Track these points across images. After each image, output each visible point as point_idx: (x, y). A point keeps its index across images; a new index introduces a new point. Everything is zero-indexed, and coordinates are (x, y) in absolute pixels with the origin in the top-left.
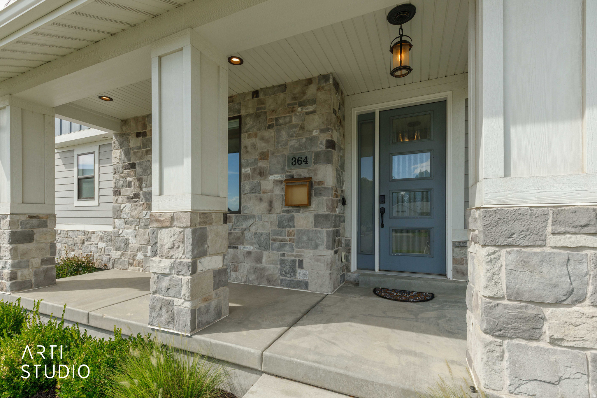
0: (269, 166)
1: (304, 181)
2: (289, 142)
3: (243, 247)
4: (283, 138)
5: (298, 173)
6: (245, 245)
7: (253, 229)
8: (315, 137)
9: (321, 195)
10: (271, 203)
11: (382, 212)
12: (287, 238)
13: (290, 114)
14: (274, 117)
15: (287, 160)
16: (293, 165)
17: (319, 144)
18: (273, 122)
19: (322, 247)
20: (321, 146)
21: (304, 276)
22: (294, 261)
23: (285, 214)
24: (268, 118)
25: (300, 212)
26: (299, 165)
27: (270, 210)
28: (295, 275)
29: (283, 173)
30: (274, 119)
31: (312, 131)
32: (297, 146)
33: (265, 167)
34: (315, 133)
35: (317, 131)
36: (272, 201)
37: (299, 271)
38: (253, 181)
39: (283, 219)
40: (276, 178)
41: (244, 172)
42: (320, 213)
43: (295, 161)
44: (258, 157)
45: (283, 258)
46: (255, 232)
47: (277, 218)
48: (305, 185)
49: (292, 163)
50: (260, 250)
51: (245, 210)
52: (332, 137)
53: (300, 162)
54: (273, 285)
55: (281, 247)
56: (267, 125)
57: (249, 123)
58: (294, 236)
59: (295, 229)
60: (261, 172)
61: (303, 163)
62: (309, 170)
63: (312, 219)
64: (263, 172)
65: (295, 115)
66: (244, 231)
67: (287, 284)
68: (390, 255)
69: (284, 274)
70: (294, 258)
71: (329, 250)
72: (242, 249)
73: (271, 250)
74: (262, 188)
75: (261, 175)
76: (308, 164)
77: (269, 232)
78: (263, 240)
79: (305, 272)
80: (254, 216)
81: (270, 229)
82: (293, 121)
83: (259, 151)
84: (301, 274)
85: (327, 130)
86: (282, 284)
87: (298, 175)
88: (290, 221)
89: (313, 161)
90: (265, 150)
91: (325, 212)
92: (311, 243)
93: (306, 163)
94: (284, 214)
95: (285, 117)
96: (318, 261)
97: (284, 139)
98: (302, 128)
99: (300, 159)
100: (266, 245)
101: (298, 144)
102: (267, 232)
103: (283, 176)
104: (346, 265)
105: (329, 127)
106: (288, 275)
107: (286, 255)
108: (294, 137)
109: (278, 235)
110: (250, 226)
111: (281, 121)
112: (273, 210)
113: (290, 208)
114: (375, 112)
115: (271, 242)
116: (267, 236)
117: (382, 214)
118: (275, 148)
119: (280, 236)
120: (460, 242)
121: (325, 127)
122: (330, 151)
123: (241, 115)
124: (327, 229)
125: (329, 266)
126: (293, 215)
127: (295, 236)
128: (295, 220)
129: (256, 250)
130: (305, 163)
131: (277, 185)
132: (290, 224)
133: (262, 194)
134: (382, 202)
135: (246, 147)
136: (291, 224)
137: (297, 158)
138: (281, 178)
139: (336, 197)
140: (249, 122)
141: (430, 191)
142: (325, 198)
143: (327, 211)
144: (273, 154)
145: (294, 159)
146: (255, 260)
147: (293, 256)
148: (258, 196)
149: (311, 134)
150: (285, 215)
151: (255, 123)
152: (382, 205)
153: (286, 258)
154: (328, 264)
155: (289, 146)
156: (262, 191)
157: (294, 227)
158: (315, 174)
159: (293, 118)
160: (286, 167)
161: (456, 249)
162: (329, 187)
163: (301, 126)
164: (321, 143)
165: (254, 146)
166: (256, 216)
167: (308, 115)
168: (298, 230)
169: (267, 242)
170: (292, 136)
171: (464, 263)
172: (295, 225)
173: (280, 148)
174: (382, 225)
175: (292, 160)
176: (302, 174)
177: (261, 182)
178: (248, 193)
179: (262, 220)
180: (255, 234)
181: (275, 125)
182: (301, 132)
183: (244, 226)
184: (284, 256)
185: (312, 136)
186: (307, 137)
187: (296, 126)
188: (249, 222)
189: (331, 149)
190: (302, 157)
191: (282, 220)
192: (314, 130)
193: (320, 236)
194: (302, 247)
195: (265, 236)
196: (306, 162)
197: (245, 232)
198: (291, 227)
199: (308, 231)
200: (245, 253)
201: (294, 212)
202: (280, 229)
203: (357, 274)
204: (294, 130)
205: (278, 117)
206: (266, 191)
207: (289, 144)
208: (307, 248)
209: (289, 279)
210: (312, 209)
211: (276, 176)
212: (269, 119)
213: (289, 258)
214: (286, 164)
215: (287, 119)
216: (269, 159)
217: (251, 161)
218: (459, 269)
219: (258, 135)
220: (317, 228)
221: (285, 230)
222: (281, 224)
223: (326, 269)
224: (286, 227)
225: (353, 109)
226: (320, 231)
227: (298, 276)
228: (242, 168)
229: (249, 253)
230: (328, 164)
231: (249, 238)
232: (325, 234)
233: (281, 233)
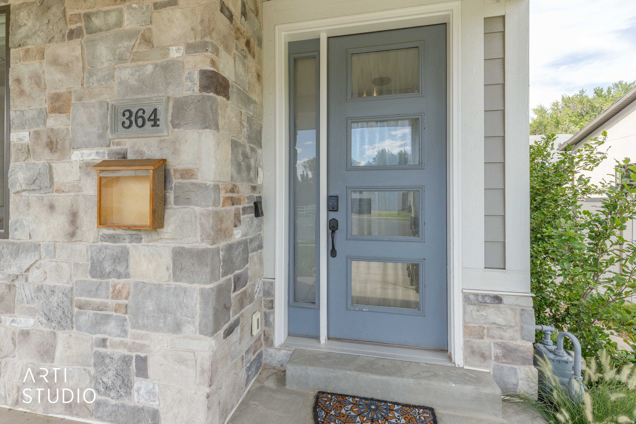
0: (70, 128)
1: (141, 168)
2: (117, 74)
3: (11, 319)
4: (102, 63)
5: (136, 148)
6: (16, 314)
7: (35, 275)
8: (174, 62)
9: (188, 201)
10: (74, 217)
11: (333, 226)
12: (111, 302)
13: (118, 6)
14: (82, 12)
15: (111, 116)
16: (125, 128)
17: (184, 80)
18: (79, 24)
19: (190, 329)
20: (189, 84)
21: (149, 397)
22: (126, 360)
23: (108, 243)
24: (69, 13)
25: (140, 242)
26: (138, 129)
27: (73, 235)
28: (129, 393)
29: (101, 146)
30: (82, 16)
31: (169, 49)
32: (134, 83)
33: (63, 131)
34: (175, 53)
35: (179, 49)
36: (77, 212)
37: (138, 383)
38: (36, 162)
39: (103, 256)
40: (87, 158)
41: (15, 140)
42: (187, 246)
43: (129, 118)
44: (47, 106)
45: (102, 350)
46: (40, 284)
47: (89, 253)
48: (145, 177)
49: (123, 123)
50: (50, 327)
51: (16, 230)
52: (213, 63)
53: (140, 121)
54: (77, 415)
55: (97, 323)
56: (67, 31)
57: (25, 25)
58: (126, 298)
59: (131, 280)
60: (52, 143)
61: (149, 124)
62: (161, 141)
63: (167, 259)
64: (55, 142)
65: (130, 7)
66: (13, 281)
67: (111, 415)
68: (347, 309)
69: (103, 390)
70: (126, 352)
71: (207, 337)
72: (8, 324)
73: (75, 329)
74: (56, 179)
75: (51, 149)
76: (158, 126)
77: (70, 285)
78: (55, 304)
79: (151, 386)
80: (37, 247)
81: (74, 279)
82: (126, 23)
83: (50, 91)
84: (142, 392)
85: (203, 47)
86: (98, 415)
87: (137, 152)
88: (117, 261)
89: (170, 119)
90: (63, 90)
91: (197, 244)
92: (165, 318)
93: (156, 125)
94: (105, 244)
95: (106, 13)
96: (182, 361)
97: (106, 65)
98: (147, 40)
99: (140, 113)
100: (63, 317)
101: (136, 77)
102: (66, 285)
103: (104, 153)
104: (264, 332)
105: (208, 39)
106: (112, 394)
107: (108, 343)
108: (126, 60)
109: (89, 293)
110: (28, 270)
111: (97, 22)
112: (79, 233)
113: (118, 232)
114: (319, 39)
115: (76, 310)
116: (66, 295)
117: (333, 232)
118: (85, 85)
119: (96, 296)
120: (476, 295)
121: (198, 39)
122: (209, 97)
123: (9, 6)
124: (203, 286)
125: (207, 376)
126: (125, 248)
127: (130, 297)
128: (131, 261)
129: (41, 328)
130: (152, 123)
131: (88, 174)
132: (118, 268)
133: (55, 194)
134: (333, 208)
135: (18, 81)
136: (121, 269)
137: (134, 111)
138: (97, 158)
139: (233, 204)
140: (25, 22)
141: (418, 191)
142: (197, 209)
143: (202, 241)
144: (80, 100)
145: (127, 114)
146: (39, 352)
147: (124, 345)
148: (46, 198)
149: (167, 54)
150: (106, 248)
151: (38, 25)
152: (333, 215)
153: (108, 351)
154: (203, 372)
155: (117, 81)
156: (55, 187)
157: (127, 276)
158: (176, 152)
159: (126, 16)
160: (109, 132)
161: (470, 308)
162: (209, 183)
163: (143, 35)
164: (189, 78)
165: (37, 80)
166: (42, 246)
167: (159, 10)
168: (136, 284)
169: (66, 311)
170: (121, 59)
171: (484, 335)
172: (131, 270)
173: (96, 85)
174: (333, 253)
175: (124, 115)
176: (145, 149)
177: (54, 165)
178: (25, 190)
179: (57, 257)
180: (40, 289)
181: (85, 31)
182: (143, 49)
183: (14, 270)
184: (105, 346)
185: (168, 59)
186: (159, 61)
187: (131, 35)
188: (25, 261)
189: (211, 94)
190: (146, 110)
191: (100, 259)
192: (174, 45)
193: (185, 301)
194: (144, 327)
195: (61, 295)
196: (155, 122)
197: (16, 283)
198: (119, 276)
199: (159, 287)
200: (17, 334)
201: (128, 240)
202: (95, 280)
203: (285, 351)
204: (126, 43)
205: (91, 13)
206: (63, 188)
207: (116, 78)
208: (157, 329)
209: (113, 402)
210: (166, 237)
211: (86, 151)
212: (72, 15)
213: (116, 351)
214: (109, 125)
215: (112, 18)
216: (71, 110)
217: (29, 115)
218: (475, 346)
219: (47, 52)
220: (180, 281)
221: (107, 283)
222: (98, 268)
223: (200, 383)
224: (109, 275)
225: (277, 28)
226: (185, 291)
227: (136, 394)
228: (12, 130)
229: (25, 334)
230: (206, 128)
231: (24, 297)
232: (197, 296)
233: (97, 289)
